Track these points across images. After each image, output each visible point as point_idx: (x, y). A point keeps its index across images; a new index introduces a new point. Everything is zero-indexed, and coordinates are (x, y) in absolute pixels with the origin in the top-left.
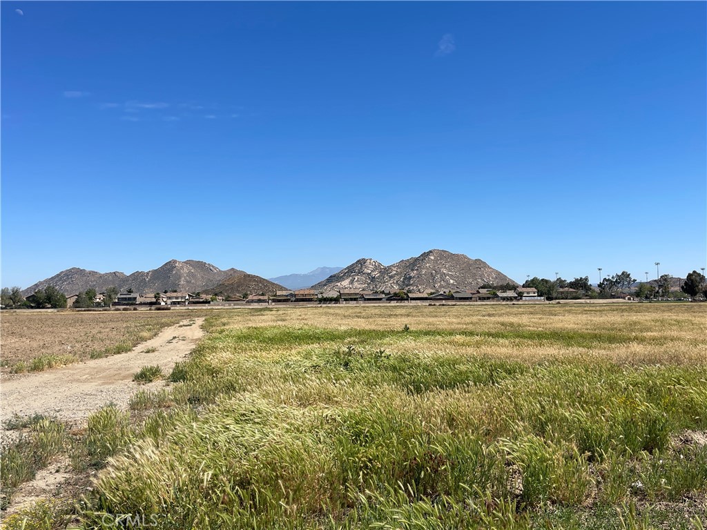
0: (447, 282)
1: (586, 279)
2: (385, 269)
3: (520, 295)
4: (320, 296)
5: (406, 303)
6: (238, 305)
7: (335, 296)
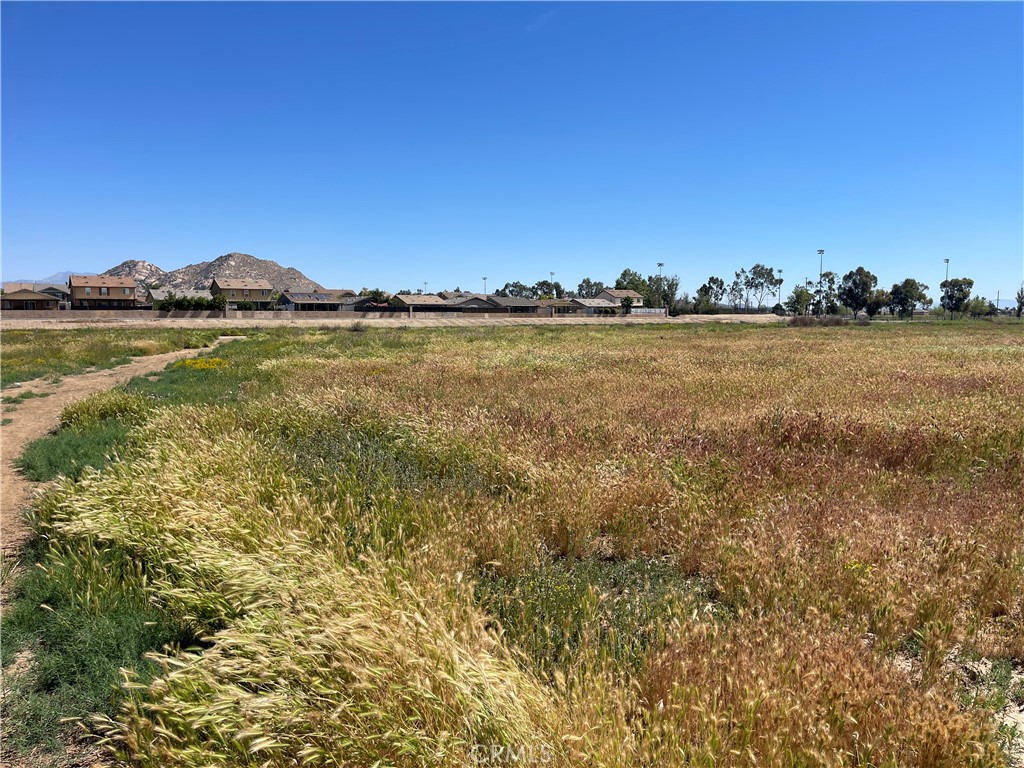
2: (166, 275)
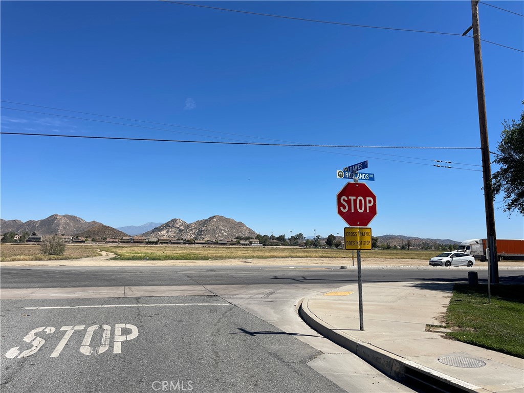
0: (222, 234)
1: (284, 236)
2: (188, 225)
3: (251, 243)
4: (147, 241)
5: (193, 246)
6: (101, 243)
7: (156, 241)
